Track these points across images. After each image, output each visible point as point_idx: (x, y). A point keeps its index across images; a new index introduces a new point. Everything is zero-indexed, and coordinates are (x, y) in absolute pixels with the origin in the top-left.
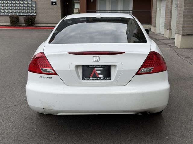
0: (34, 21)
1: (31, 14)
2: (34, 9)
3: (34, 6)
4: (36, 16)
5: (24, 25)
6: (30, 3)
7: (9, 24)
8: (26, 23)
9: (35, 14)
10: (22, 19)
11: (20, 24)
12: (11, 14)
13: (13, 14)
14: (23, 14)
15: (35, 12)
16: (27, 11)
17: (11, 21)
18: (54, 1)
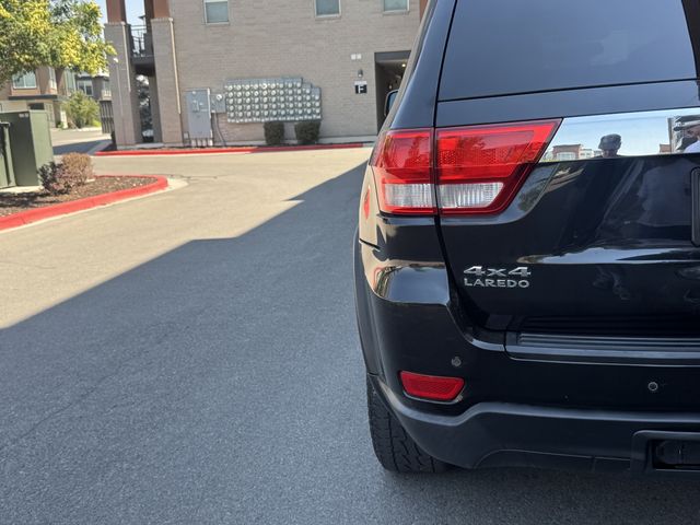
0: (318, 132)
1: (310, 118)
2: (317, 104)
3: (317, 98)
4: (320, 120)
5: (295, 142)
6: (308, 91)
7: (263, 143)
8: (298, 138)
9: (319, 117)
10: (290, 131)
11: (287, 142)
12: (267, 119)
13: (272, 119)
14: (293, 118)
15: (318, 111)
16: (300, 112)
17: (266, 135)
18: (361, 83)
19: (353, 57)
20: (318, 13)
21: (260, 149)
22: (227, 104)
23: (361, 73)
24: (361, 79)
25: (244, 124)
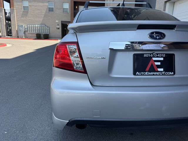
0: (48, 37)
3: (48, 29)
4: (49, 34)
5: (43, 38)
6: (46, 28)
7: (36, 38)
8: (44, 38)
10: (42, 36)
11: (41, 38)
13: (38, 33)
14: (43, 33)
15: (48, 32)
16: (45, 32)
17: (37, 36)
18: (58, 27)
19: (56, 21)
20: (49, 11)
21: (35, 39)
22: (28, 29)
23: (58, 25)
24: (58, 26)
25: (32, 33)
